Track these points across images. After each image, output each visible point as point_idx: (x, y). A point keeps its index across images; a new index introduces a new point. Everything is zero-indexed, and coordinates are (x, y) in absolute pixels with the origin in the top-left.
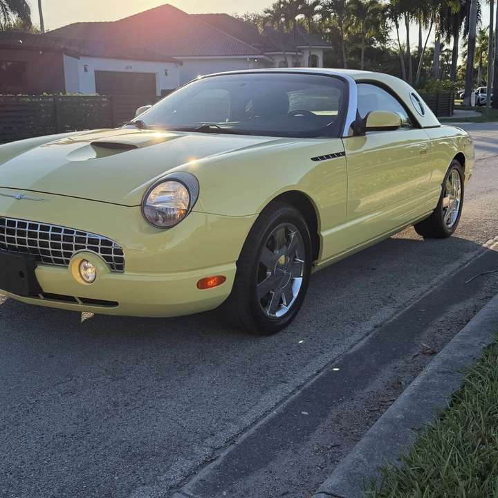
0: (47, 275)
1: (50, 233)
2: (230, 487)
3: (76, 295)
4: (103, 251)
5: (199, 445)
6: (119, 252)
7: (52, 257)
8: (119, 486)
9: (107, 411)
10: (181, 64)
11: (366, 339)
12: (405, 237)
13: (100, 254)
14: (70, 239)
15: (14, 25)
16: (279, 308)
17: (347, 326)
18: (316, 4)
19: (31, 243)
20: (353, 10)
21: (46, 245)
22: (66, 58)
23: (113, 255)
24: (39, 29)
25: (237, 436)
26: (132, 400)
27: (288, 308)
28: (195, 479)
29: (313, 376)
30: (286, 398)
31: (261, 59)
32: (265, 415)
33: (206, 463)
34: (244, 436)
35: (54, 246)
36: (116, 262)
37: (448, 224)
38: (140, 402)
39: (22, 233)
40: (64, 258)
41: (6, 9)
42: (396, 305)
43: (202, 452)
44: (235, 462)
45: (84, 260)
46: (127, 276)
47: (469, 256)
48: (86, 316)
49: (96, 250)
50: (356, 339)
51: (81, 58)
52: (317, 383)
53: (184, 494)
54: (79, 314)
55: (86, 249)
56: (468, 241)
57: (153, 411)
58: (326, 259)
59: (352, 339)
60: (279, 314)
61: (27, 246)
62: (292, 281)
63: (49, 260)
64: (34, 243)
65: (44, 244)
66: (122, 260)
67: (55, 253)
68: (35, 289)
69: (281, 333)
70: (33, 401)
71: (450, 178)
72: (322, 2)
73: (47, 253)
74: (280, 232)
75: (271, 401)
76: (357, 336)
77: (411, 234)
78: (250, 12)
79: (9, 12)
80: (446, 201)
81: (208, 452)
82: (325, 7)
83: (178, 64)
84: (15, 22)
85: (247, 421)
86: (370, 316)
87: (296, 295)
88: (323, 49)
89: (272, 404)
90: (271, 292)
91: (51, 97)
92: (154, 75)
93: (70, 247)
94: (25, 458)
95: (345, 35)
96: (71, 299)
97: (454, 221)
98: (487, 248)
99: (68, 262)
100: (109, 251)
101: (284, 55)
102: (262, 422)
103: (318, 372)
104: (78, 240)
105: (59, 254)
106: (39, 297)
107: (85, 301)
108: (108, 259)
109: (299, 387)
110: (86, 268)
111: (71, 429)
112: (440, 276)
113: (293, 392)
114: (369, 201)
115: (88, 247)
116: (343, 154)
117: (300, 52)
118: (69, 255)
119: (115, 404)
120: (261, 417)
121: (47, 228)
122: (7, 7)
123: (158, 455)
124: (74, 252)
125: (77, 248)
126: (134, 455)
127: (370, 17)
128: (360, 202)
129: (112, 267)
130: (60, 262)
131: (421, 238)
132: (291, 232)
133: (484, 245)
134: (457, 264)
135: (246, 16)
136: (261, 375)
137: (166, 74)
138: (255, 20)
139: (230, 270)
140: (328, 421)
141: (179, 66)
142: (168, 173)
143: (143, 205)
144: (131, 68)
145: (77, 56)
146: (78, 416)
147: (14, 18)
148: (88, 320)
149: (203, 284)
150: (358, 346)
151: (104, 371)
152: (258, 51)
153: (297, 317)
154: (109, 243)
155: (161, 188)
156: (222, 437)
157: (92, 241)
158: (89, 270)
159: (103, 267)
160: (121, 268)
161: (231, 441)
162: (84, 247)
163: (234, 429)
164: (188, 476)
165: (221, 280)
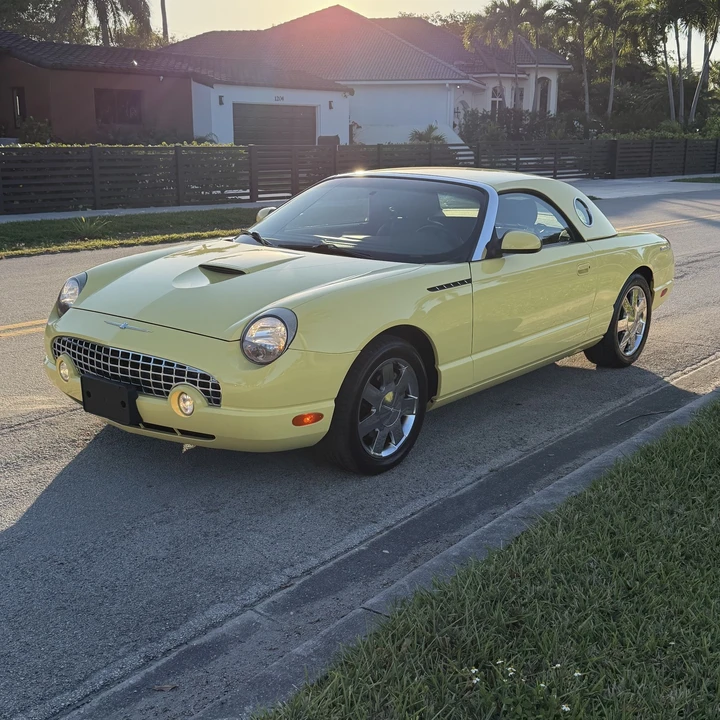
0: (148, 405)
1: (151, 364)
2: (298, 609)
3: (175, 427)
4: (201, 384)
5: (278, 573)
6: (216, 386)
7: (153, 388)
8: (200, 602)
9: (197, 540)
10: (352, 93)
11: (476, 483)
12: (575, 365)
13: (198, 387)
14: (170, 371)
15: (127, 29)
16: (386, 446)
17: (462, 469)
18: (548, 6)
19: (133, 373)
20: (601, 17)
21: (147, 376)
22: (195, 86)
23: (210, 389)
24: (161, 36)
25: (315, 568)
26: (222, 532)
27: (397, 447)
28: (268, 601)
29: (406, 518)
30: (372, 537)
31: (466, 85)
32: (346, 552)
33: (281, 588)
34: (322, 568)
35: (155, 377)
36: (213, 396)
37: (626, 351)
38: (230, 534)
39: (125, 363)
40: (164, 390)
41: (117, 9)
42: (525, 448)
43: (278, 579)
44: (307, 590)
45: (183, 393)
46: (224, 410)
47: (639, 393)
48: (187, 447)
49: (195, 383)
50: (465, 482)
51: (215, 86)
52: (407, 524)
53: (256, 612)
54: (181, 446)
55: (186, 382)
56: (650, 372)
57: (241, 542)
58: (445, 396)
59: (460, 483)
60: (384, 454)
61: (130, 376)
62: (403, 419)
63: (150, 391)
64: (136, 374)
65: (146, 376)
66: (219, 394)
67: (155, 385)
68: (136, 419)
69: (388, 473)
70: (130, 527)
71: (629, 297)
72: (555, 4)
73: (148, 383)
74: (387, 367)
75: (355, 540)
76: (467, 480)
77: (581, 361)
78: (459, 10)
79: (121, 13)
80: (622, 324)
81: (284, 579)
82: (559, 11)
83: (347, 94)
84: (129, 25)
85: (327, 556)
86: (490, 459)
87: (406, 434)
88: (558, 69)
89: (356, 542)
90: (377, 430)
91: (171, 149)
92: (313, 108)
93: (169, 379)
94: (120, 576)
95: (588, 51)
96: (170, 430)
97: (636, 348)
98: (668, 383)
99: (168, 394)
100: (207, 385)
101: (499, 78)
102: (342, 557)
103: (413, 514)
104: (178, 373)
105: (159, 386)
106: (139, 427)
107: (184, 433)
108: (206, 393)
109: (387, 528)
110: (185, 400)
111: (162, 554)
112: (592, 416)
113: (381, 532)
114: (535, 319)
115: (187, 380)
116: (469, 281)
117: (524, 73)
118: (169, 387)
119: (206, 535)
120: (342, 553)
121: (149, 360)
122: (119, 6)
123: (238, 579)
124: (174, 384)
125: (177, 380)
126: (217, 578)
127: (626, 27)
128: (521, 320)
129: (209, 400)
130: (161, 393)
131: (592, 366)
132: (400, 367)
133: (666, 379)
134: (621, 402)
135: (452, 16)
136: (354, 515)
137: (331, 107)
138: (465, 22)
139: (328, 407)
140: (407, 560)
141: (350, 97)
142: (269, 308)
143: (242, 340)
144: (282, 99)
145: (209, 83)
146: (170, 543)
147: (126, 20)
148: (188, 451)
149: (298, 421)
150: (464, 491)
151: (199, 503)
152: (463, 74)
153: (408, 457)
154: (208, 378)
155: (260, 324)
156: (301, 568)
157: (191, 374)
158: (188, 403)
159: (201, 400)
160: (218, 402)
161: (308, 572)
162: (183, 380)
163: (314, 561)
164: (262, 598)
165: (318, 417)
